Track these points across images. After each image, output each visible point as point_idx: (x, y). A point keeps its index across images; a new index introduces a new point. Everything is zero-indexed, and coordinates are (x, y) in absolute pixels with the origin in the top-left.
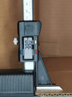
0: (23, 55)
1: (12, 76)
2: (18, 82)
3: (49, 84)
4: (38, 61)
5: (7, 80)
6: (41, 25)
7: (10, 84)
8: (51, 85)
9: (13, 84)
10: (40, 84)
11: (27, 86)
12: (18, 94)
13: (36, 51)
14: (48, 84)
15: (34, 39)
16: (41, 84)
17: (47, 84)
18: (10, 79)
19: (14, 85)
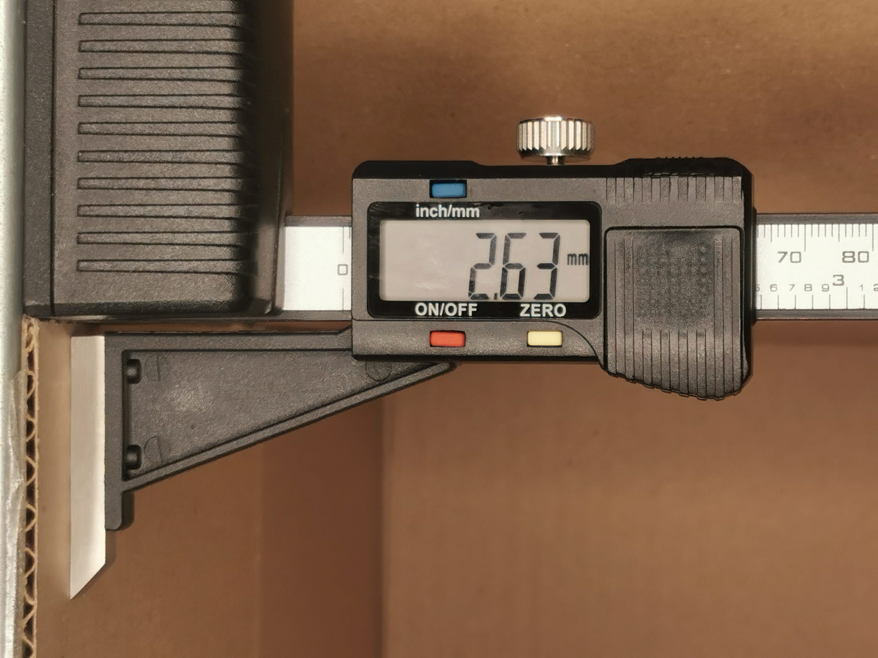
0: (423, 205)
1: (226, 88)
2: (169, 157)
3: (132, 457)
4: (358, 357)
5: (192, 47)
6: (707, 397)
7: (152, 74)
8: (126, 477)
9: (149, 101)
10: (132, 372)
11: (127, 238)
12: (52, 151)
13: (456, 339)
14: (135, 449)
15: (572, 322)
16: (136, 379)
17: (134, 442)
18: (194, 74)
19: (134, 114)
